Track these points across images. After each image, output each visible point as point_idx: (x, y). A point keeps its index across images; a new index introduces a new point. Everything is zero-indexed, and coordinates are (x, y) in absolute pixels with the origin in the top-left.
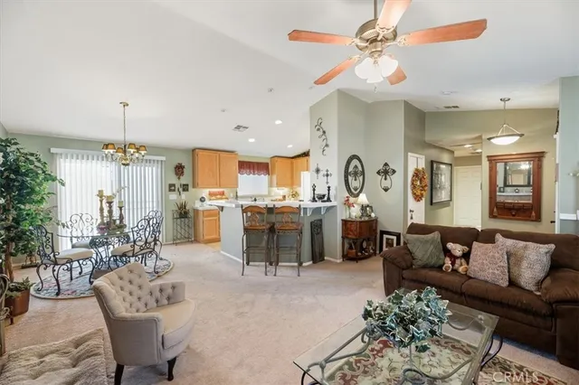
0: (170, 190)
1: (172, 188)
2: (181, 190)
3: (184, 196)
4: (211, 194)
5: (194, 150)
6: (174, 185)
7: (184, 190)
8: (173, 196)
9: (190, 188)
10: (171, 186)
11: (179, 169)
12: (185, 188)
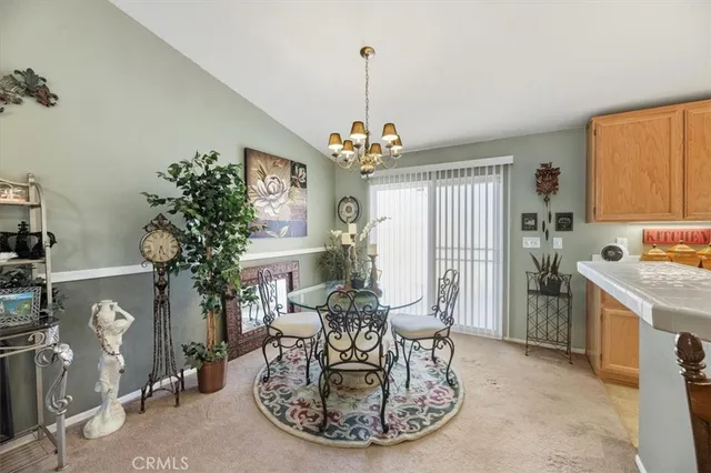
0: (525, 228)
1: (529, 222)
2: (551, 226)
3: (558, 242)
4: (648, 240)
5: (588, 125)
6: (534, 216)
7: (559, 227)
8: (532, 242)
9: (578, 223)
10: (525, 216)
11: (547, 179)
12: (564, 222)
